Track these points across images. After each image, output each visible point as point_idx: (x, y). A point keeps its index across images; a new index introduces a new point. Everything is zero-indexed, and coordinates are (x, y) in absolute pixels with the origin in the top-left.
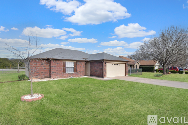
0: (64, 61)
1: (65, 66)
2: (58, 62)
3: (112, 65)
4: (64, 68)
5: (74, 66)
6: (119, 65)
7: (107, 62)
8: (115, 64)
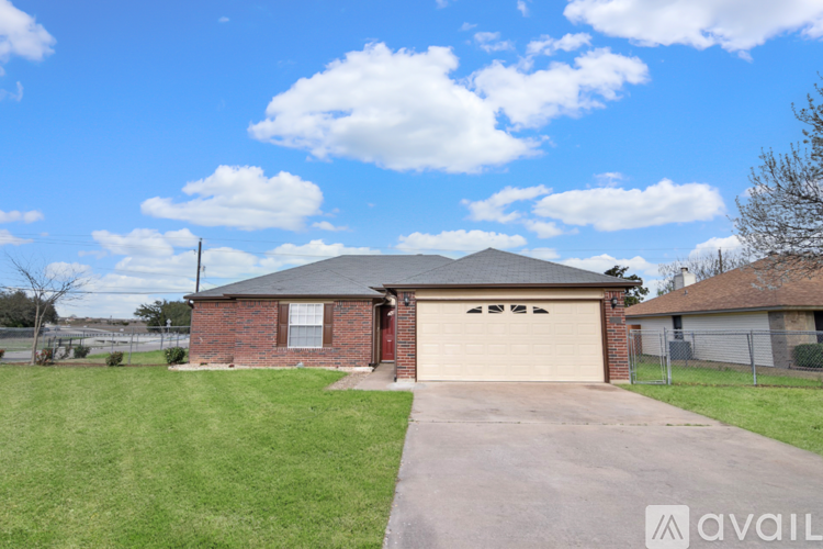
0: (282, 303)
1: (287, 323)
2: (259, 307)
3: (478, 311)
4: (283, 327)
5: (325, 322)
6: (535, 312)
7: (417, 297)
8: (502, 307)
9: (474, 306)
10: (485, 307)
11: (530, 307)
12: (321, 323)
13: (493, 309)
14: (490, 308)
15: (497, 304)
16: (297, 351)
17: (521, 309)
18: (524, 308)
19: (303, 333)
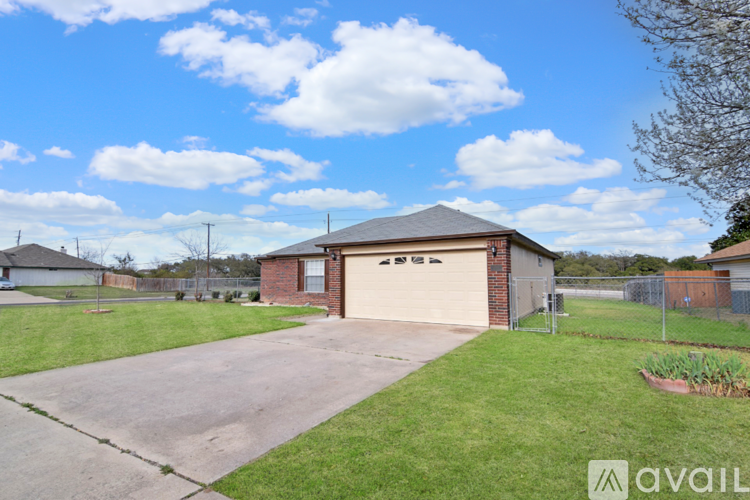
0: (301, 260)
1: (304, 274)
2: (288, 263)
3: (387, 263)
4: (301, 277)
5: (325, 273)
6: (431, 262)
7: (344, 253)
8: (405, 258)
9: (384, 258)
10: (392, 259)
11: (427, 258)
12: (323, 274)
13: (398, 261)
14: (396, 259)
15: (401, 256)
16: (309, 294)
17: (421, 261)
18: (422, 259)
19: (314, 280)
